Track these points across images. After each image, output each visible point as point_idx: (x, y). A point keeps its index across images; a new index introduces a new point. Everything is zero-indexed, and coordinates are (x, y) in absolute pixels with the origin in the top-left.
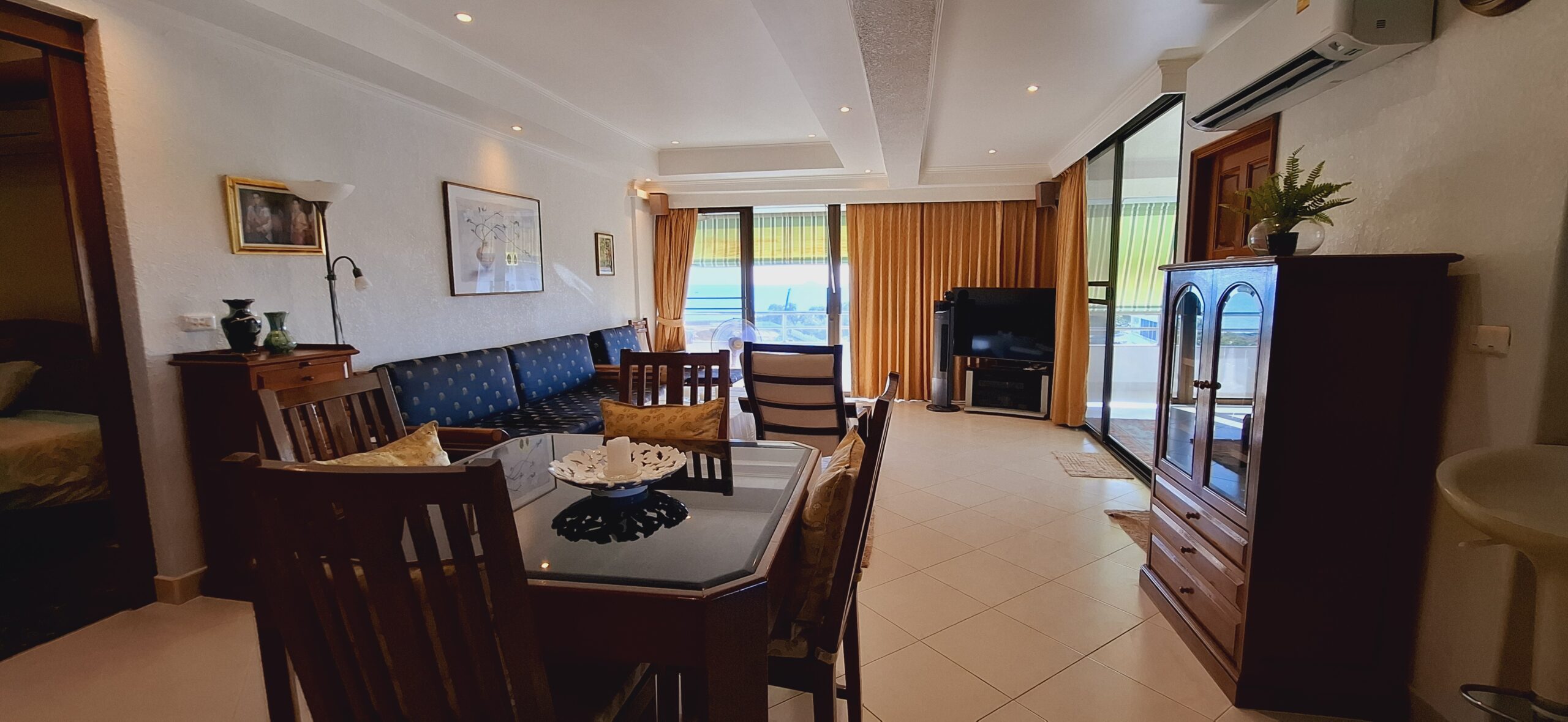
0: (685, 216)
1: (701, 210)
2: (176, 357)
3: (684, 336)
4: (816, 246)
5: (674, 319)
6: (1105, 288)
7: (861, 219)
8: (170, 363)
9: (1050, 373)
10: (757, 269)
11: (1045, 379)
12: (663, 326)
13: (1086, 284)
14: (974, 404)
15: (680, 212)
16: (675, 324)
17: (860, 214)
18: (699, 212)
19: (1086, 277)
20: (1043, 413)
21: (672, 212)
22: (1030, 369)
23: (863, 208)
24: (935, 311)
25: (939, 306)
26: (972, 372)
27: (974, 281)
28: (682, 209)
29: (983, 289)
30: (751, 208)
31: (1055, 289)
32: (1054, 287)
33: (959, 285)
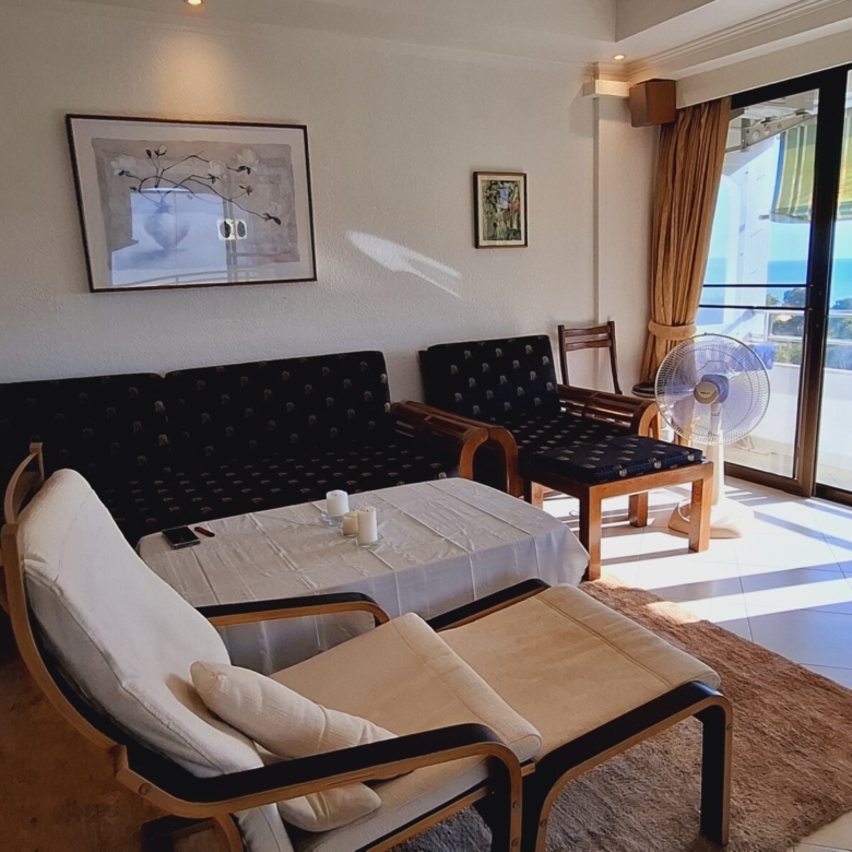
0: (703, 120)
5: (674, 324)
15: (697, 111)
21: (681, 115)
28: (699, 105)
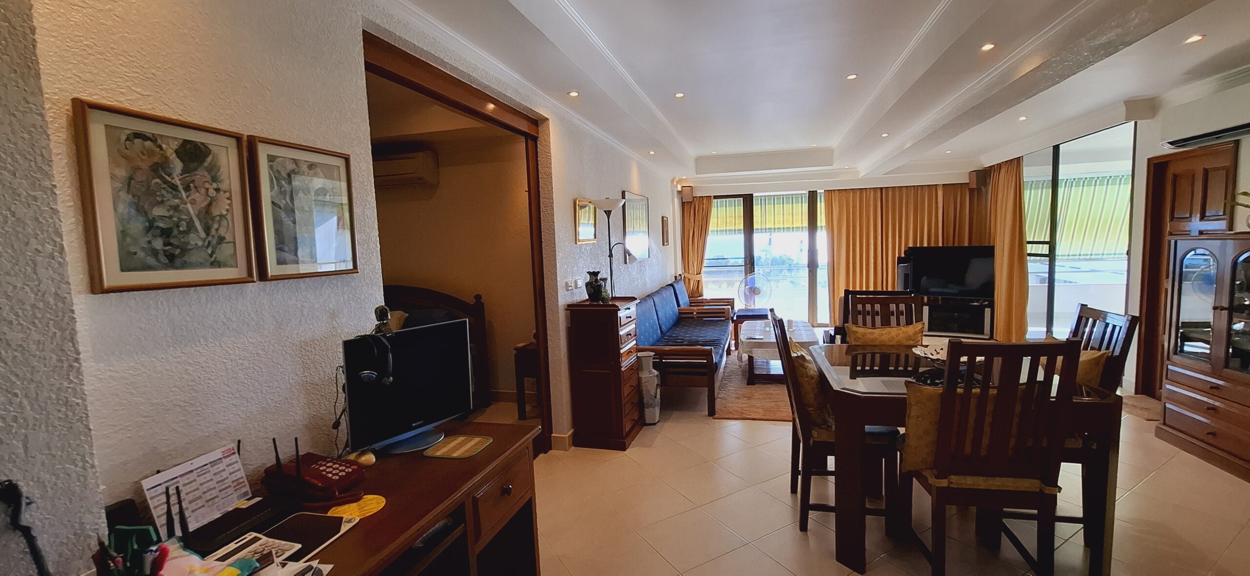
0: (705, 201)
1: (716, 197)
2: (569, 306)
3: (702, 286)
4: (785, 219)
5: (696, 274)
6: (1048, 245)
7: (835, 200)
8: (566, 310)
9: (992, 306)
10: (756, 237)
11: (988, 311)
12: (689, 279)
13: (1025, 243)
14: (929, 330)
15: (701, 199)
16: (697, 278)
17: (835, 196)
18: (714, 198)
19: (1024, 238)
20: (987, 335)
21: (695, 199)
22: (976, 304)
23: (837, 192)
24: (898, 264)
25: (901, 260)
26: (928, 307)
27: (922, 241)
28: (702, 197)
29: (929, 248)
30: (752, 194)
31: (993, 247)
32: (992, 245)
33: (911, 245)
